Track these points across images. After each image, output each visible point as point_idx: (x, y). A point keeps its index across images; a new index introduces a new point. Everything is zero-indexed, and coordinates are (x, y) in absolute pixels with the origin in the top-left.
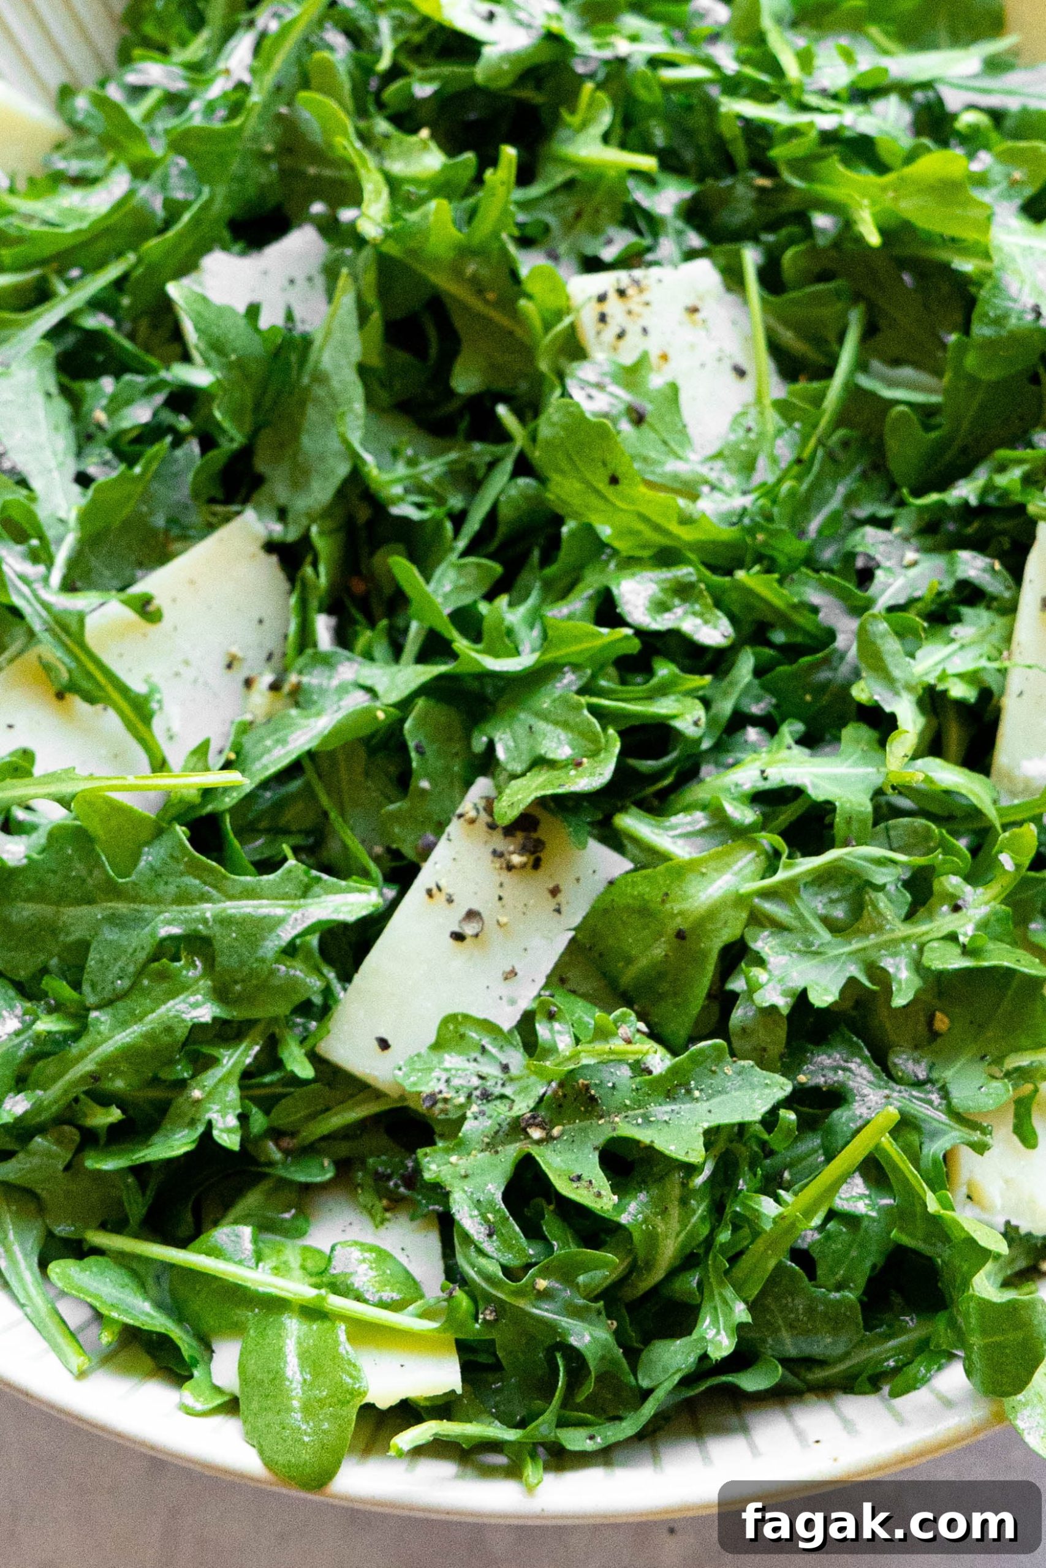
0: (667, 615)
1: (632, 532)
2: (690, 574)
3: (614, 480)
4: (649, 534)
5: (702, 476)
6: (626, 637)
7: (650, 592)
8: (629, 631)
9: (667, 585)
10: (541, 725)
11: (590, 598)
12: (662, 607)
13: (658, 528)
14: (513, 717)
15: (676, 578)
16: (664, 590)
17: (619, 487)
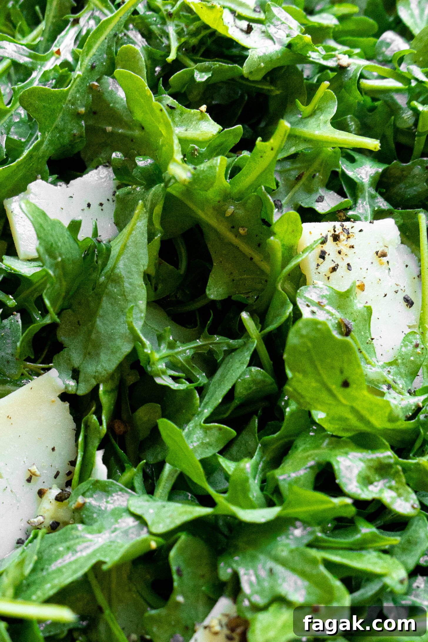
0: (371, 488)
1: (342, 419)
2: (389, 457)
3: (346, 384)
4: (354, 422)
5: (383, 376)
6: (346, 505)
7: (360, 469)
8: (349, 501)
9: (372, 464)
10: (279, 569)
11: (311, 467)
12: (367, 481)
13: (361, 418)
14: (254, 558)
15: (378, 458)
16: (370, 468)
17: (348, 390)
